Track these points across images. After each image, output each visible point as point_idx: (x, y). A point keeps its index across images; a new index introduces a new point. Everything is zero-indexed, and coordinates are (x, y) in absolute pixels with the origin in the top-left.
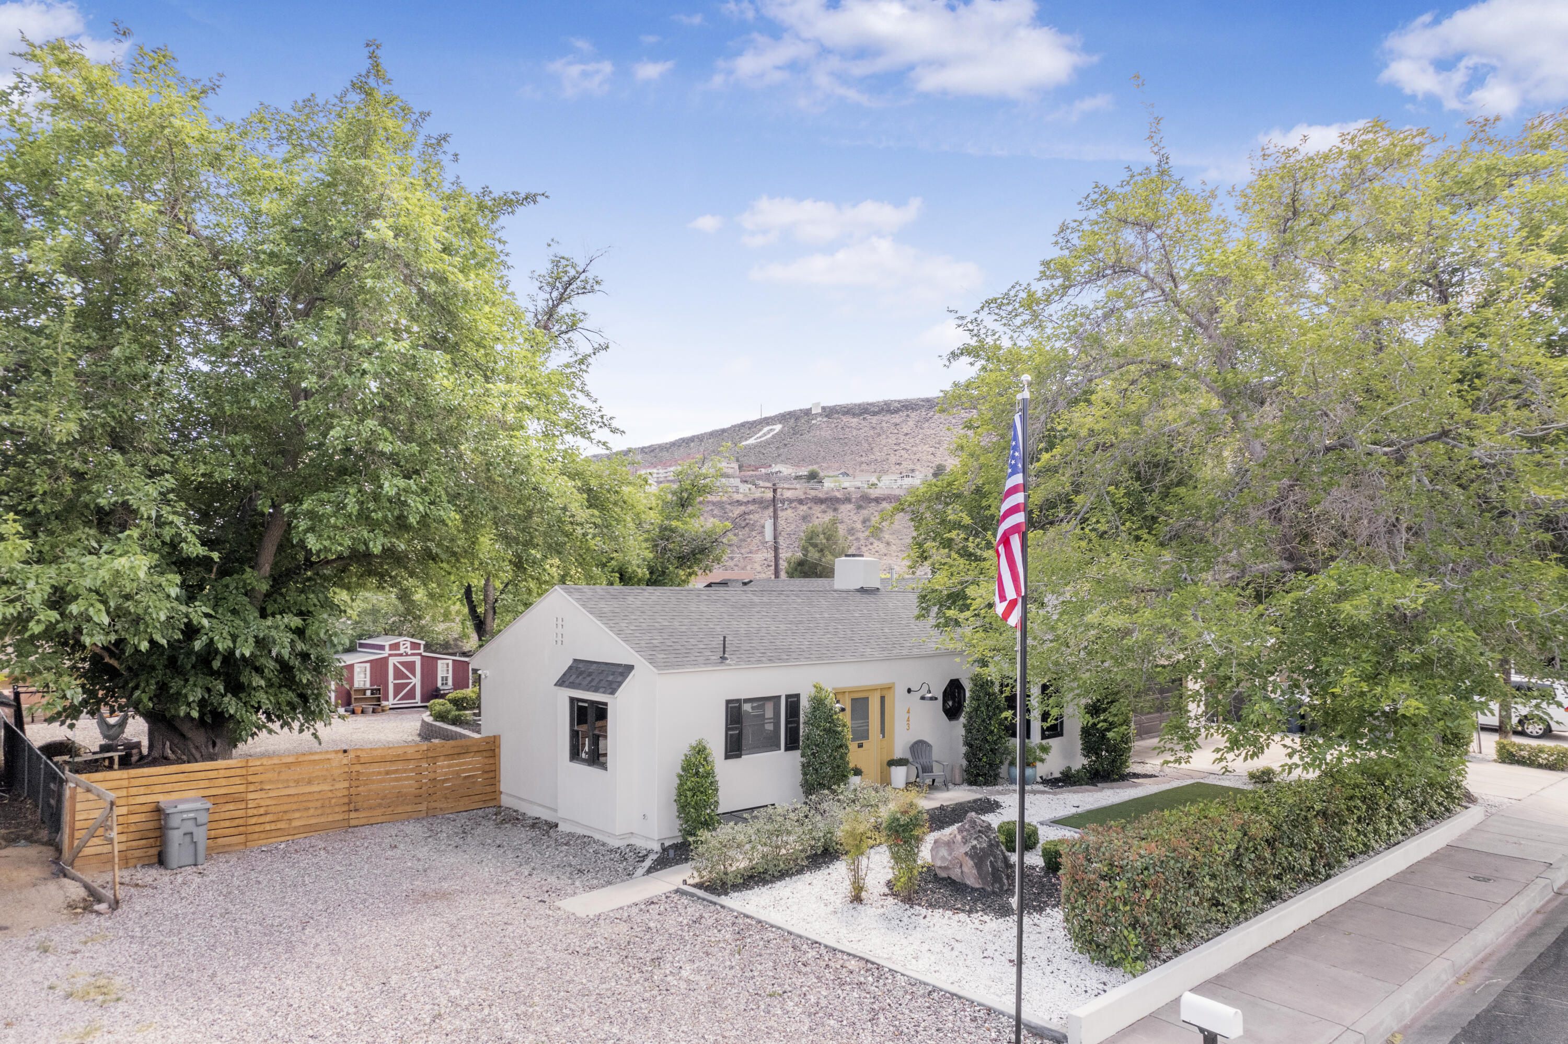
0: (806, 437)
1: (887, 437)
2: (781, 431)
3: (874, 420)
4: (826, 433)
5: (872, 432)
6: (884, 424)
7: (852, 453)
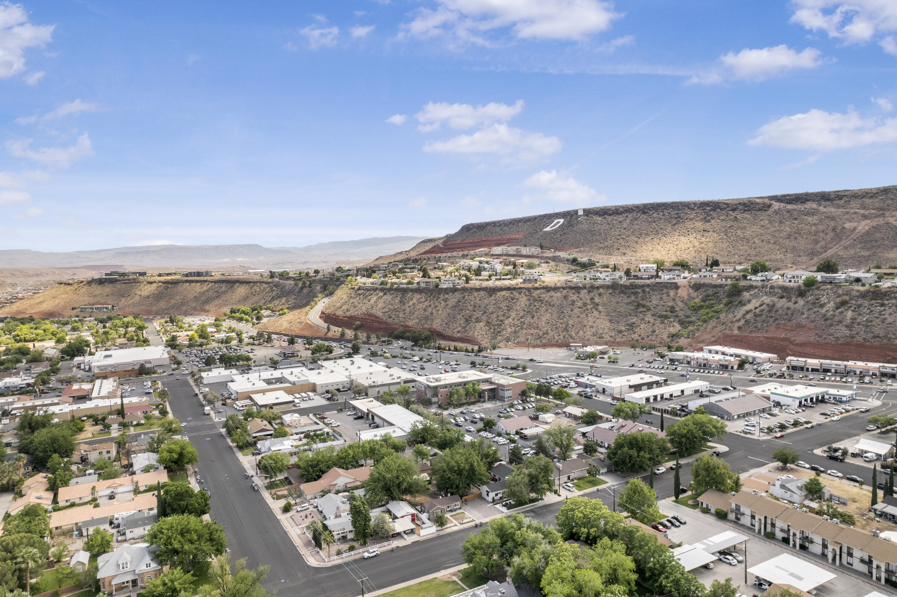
0: (575, 228)
1: (615, 231)
2: (563, 224)
3: (609, 218)
4: (585, 227)
5: (607, 227)
6: (614, 222)
7: (597, 241)
